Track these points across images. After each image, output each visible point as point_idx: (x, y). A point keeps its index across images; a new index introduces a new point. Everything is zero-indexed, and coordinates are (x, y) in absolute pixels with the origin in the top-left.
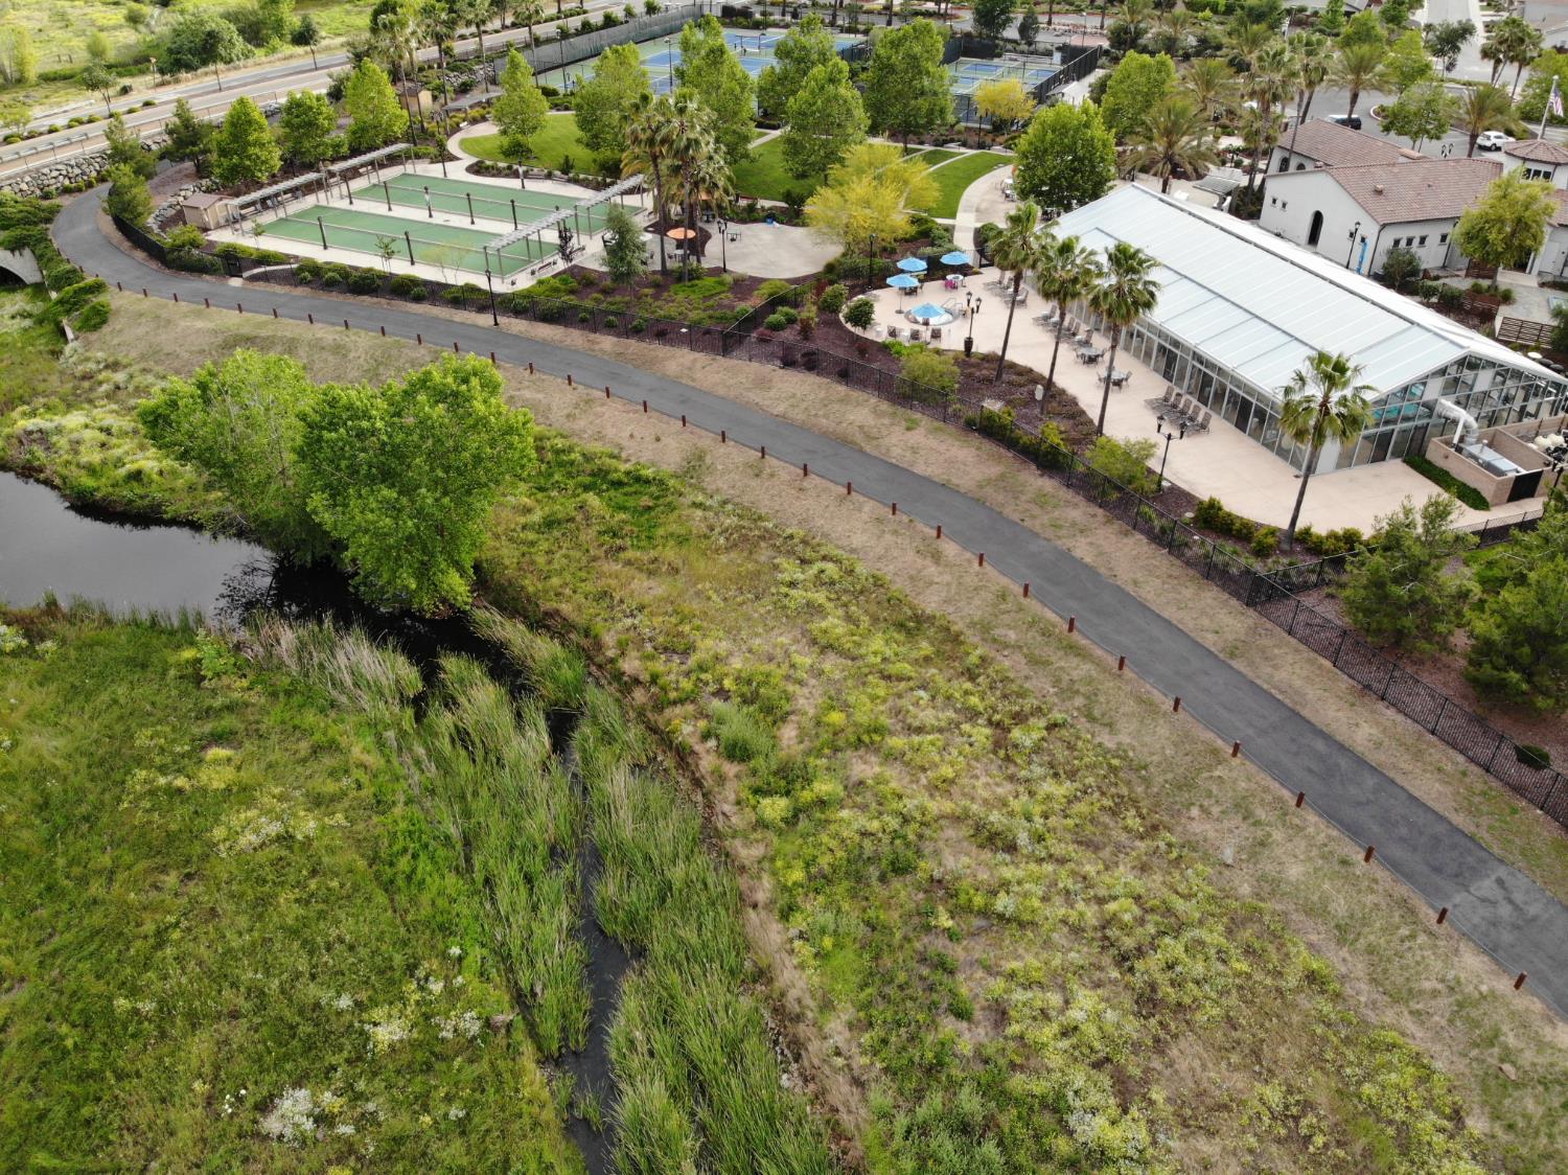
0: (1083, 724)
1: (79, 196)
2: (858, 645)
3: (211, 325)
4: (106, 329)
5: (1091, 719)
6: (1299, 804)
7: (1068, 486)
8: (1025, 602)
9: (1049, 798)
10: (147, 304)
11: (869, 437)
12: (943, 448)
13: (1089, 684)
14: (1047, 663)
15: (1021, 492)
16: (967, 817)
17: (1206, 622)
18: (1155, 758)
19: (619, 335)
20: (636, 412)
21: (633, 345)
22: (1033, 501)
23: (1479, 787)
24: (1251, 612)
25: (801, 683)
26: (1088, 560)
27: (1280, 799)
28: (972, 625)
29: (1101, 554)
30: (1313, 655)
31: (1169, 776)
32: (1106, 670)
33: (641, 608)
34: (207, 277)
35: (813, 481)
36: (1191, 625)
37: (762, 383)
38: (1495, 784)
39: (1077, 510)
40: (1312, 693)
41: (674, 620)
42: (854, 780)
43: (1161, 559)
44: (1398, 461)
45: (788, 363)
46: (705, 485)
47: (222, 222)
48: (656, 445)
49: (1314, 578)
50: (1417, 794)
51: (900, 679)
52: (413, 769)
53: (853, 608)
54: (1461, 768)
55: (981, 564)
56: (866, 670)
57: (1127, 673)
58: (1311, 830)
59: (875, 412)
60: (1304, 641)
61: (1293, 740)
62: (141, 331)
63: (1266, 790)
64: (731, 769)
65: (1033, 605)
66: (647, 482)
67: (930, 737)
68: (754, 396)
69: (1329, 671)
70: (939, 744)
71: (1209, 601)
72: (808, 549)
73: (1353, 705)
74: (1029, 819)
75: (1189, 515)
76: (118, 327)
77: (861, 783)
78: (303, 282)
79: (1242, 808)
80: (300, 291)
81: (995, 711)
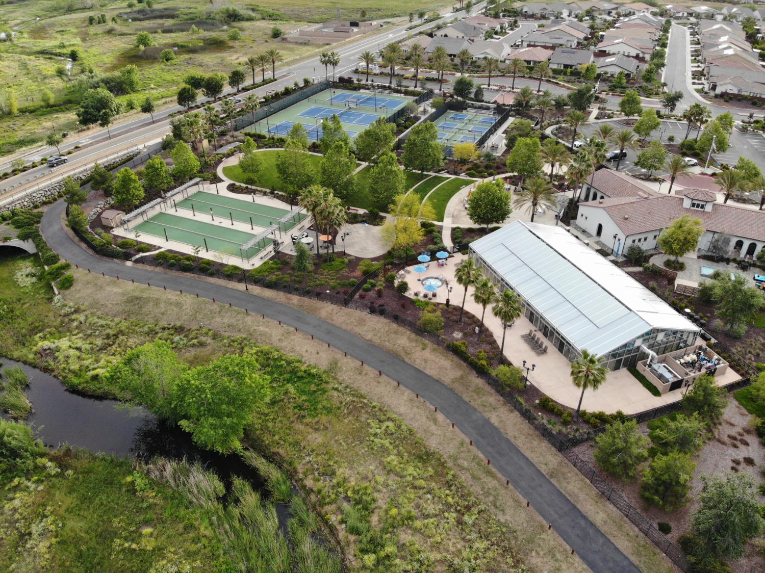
0: (493, 509)
1: (51, 206)
2: (403, 469)
3: (120, 290)
4: (72, 289)
5: (496, 507)
6: (572, 553)
7: (489, 384)
8: (471, 447)
9: (478, 549)
10: (90, 277)
11: (407, 353)
12: (437, 360)
13: (495, 490)
14: (479, 479)
15: (470, 386)
16: (446, 561)
17: (541, 459)
18: (520, 528)
19: (300, 295)
20: (308, 339)
21: (306, 300)
22: (474, 391)
23: (642, 543)
24: (560, 454)
25: (379, 491)
26: (496, 424)
27: (565, 550)
28: (450, 457)
29: (501, 421)
30: (583, 477)
31: (525, 536)
32: (502, 485)
33: (313, 451)
34: (116, 260)
35: (384, 378)
36: (536, 460)
37: (361, 322)
38: (649, 541)
39: (493, 398)
40: (582, 496)
41: (326, 457)
42: (401, 542)
43: (525, 426)
44: (625, 369)
45: (373, 311)
46: (337, 377)
47: (119, 224)
48: (317, 356)
49: (586, 436)
50: (618, 546)
51: (420, 488)
52: (225, 536)
53: (401, 448)
54: (636, 534)
55: (453, 426)
56: (406, 484)
57: (510, 486)
58: (576, 565)
59: (409, 338)
60: (580, 470)
61: (573, 520)
62: (89, 291)
63: (561, 545)
64: (352, 538)
65: (474, 449)
66: (313, 376)
67: (432, 520)
68: (358, 330)
69: (589, 486)
70: (436, 523)
71: (544, 448)
72: (382, 415)
73: (597, 502)
74: (470, 561)
75: (537, 401)
76: (78, 288)
77: (404, 544)
78: (159, 265)
79: (551, 553)
80: (158, 269)
81: (458, 505)
